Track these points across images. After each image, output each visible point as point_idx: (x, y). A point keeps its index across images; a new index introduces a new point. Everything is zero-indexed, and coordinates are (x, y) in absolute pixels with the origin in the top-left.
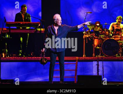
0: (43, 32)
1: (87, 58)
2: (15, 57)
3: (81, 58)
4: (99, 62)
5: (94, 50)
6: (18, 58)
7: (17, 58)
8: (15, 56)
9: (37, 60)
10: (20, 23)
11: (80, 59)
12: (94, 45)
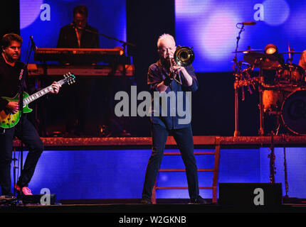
0: (131, 74)
1: (244, 138)
2: (60, 138)
3: (228, 139)
4: (275, 149)
5: (261, 118)
6: (66, 139)
7: (64, 141)
8: (59, 135)
9: (115, 144)
10: (72, 51)
11: (225, 141)
12: (263, 106)
